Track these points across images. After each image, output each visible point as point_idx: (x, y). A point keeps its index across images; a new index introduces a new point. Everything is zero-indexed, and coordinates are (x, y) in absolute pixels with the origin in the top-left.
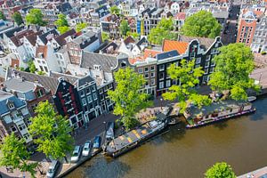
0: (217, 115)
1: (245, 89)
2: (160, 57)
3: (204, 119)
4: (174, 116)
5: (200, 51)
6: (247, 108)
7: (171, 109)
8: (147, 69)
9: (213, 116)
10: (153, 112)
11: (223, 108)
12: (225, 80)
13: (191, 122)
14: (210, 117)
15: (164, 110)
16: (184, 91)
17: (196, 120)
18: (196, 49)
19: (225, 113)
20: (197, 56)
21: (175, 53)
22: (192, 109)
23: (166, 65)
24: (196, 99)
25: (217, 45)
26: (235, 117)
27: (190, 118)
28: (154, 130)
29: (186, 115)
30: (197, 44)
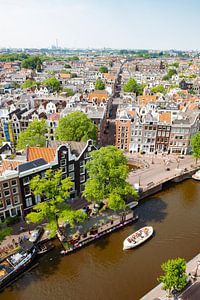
0: (96, 231)
2: (22, 168)
3: (82, 239)
5: (72, 157)
6: (129, 216)
8: (6, 185)
9: (92, 233)
11: (103, 221)
12: (100, 189)
13: (66, 246)
14: (88, 236)
16: (52, 208)
17: (73, 242)
18: (67, 155)
19: (105, 228)
20: (69, 163)
21: (42, 162)
22: (66, 230)
23: (31, 177)
25: (90, 149)
26: (118, 230)
27: (65, 241)
28: (16, 268)
30: (67, 150)
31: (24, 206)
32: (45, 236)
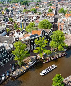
0: (54, 57)
1: (63, 46)
2: (31, 36)
3: (50, 59)
4: (38, 59)
5: (46, 34)
6: (64, 53)
7: (37, 57)
8: (26, 42)
9: (53, 58)
10: (30, 58)
11: (56, 54)
12: (55, 44)
13: (45, 61)
14: (51, 58)
15: (34, 57)
16: (41, 49)
17: (47, 60)
18: (44, 33)
19: (57, 56)
20: (45, 36)
21: (37, 35)
22: (45, 56)
23: (34, 39)
24: (46, 52)
25: (51, 31)
26: (60, 57)
27: (44, 59)
28: (31, 65)
29: (43, 58)
30: (44, 31)
31: (31, 49)
32: (38, 58)
